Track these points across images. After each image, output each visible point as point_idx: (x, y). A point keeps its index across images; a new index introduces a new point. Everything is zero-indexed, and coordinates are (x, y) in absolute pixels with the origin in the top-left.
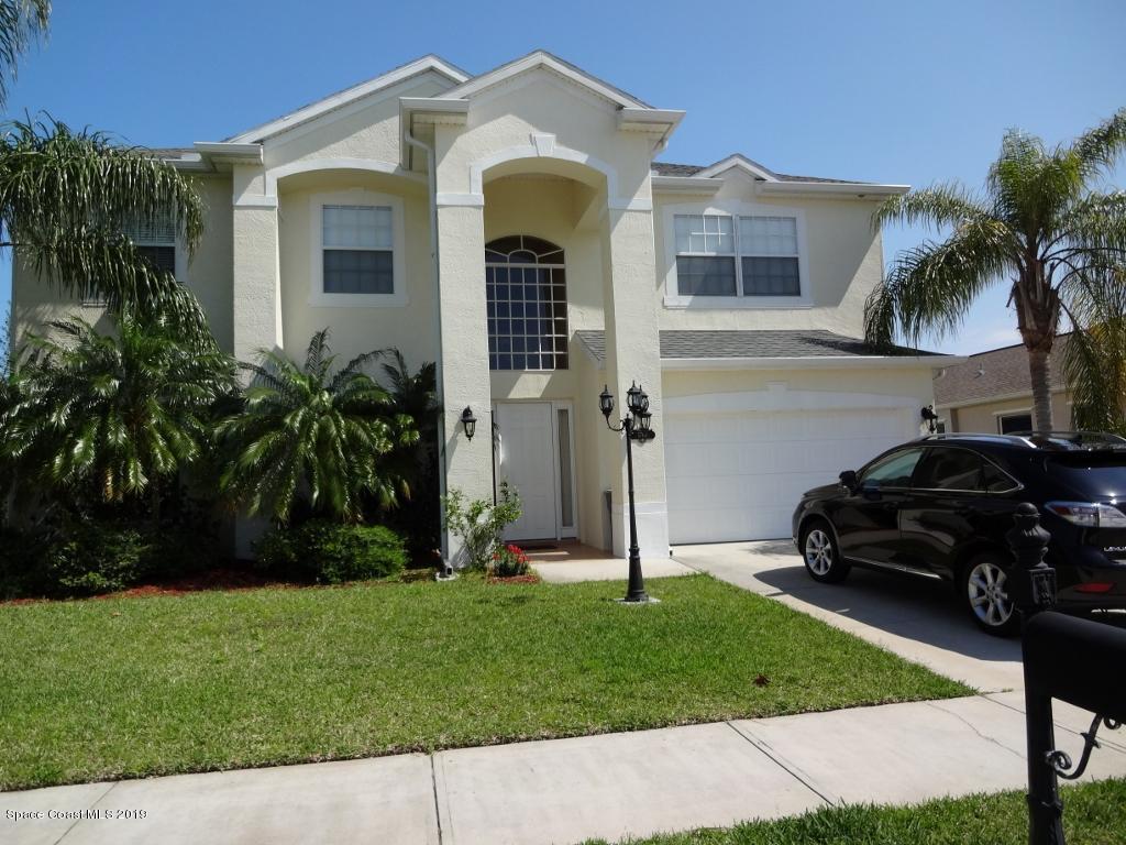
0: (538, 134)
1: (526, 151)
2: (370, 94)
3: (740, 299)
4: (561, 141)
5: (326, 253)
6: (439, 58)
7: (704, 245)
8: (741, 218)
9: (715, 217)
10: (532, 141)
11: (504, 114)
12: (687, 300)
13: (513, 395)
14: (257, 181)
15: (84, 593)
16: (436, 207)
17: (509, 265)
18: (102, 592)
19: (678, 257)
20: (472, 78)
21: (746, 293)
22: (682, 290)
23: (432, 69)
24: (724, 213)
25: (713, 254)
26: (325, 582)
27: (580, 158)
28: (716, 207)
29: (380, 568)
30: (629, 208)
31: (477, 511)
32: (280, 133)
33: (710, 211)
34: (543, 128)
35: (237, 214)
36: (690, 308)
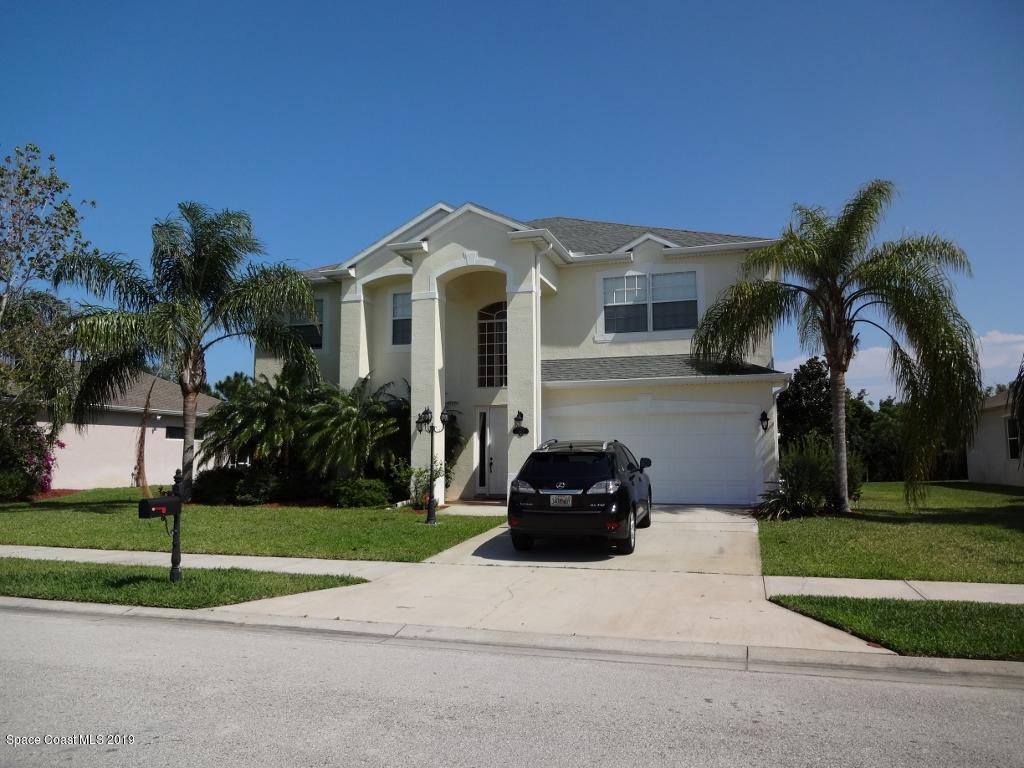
0: (468, 252)
1: (461, 263)
2: (408, 230)
3: (651, 333)
4: (481, 255)
5: (394, 321)
6: (444, 203)
7: (623, 298)
8: (653, 276)
9: (634, 277)
10: (464, 256)
11: (449, 243)
12: (611, 336)
13: (494, 403)
14: (352, 287)
15: (244, 503)
16: (411, 301)
17: (495, 321)
18: (253, 504)
19: (605, 307)
20: (456, 209)
21: (655, 329)
22: (608, 330)
23: (441, 210)
24: (640, 274)
25: (631, 303)
26: (341, 507)
27: (490, 263)
28: (634, 270)
29: (369, 502)
30: (520, 290)
31: (421, 473)
32: (364, 259)
33: (630, 273)
34: (469, 248)
35: (343, 306)
36: (613, 342)
